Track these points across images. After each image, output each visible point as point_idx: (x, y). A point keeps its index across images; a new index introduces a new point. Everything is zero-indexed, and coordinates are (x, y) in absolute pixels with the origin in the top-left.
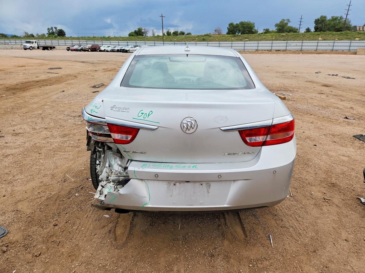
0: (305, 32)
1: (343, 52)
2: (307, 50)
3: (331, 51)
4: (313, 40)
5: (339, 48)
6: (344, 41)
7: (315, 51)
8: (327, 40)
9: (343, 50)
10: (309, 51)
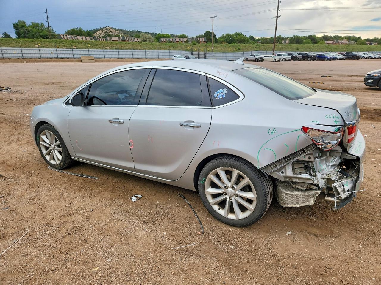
0: (3, 37)
1: (68, 60)
2: (30, 58)
3: (56, 59)
4: (29, 47)
5: (64, 56)
6: (63, 49)
7: (40, 59)
8: (45, 48)
9: (68, 58)
10: (34, 60)
